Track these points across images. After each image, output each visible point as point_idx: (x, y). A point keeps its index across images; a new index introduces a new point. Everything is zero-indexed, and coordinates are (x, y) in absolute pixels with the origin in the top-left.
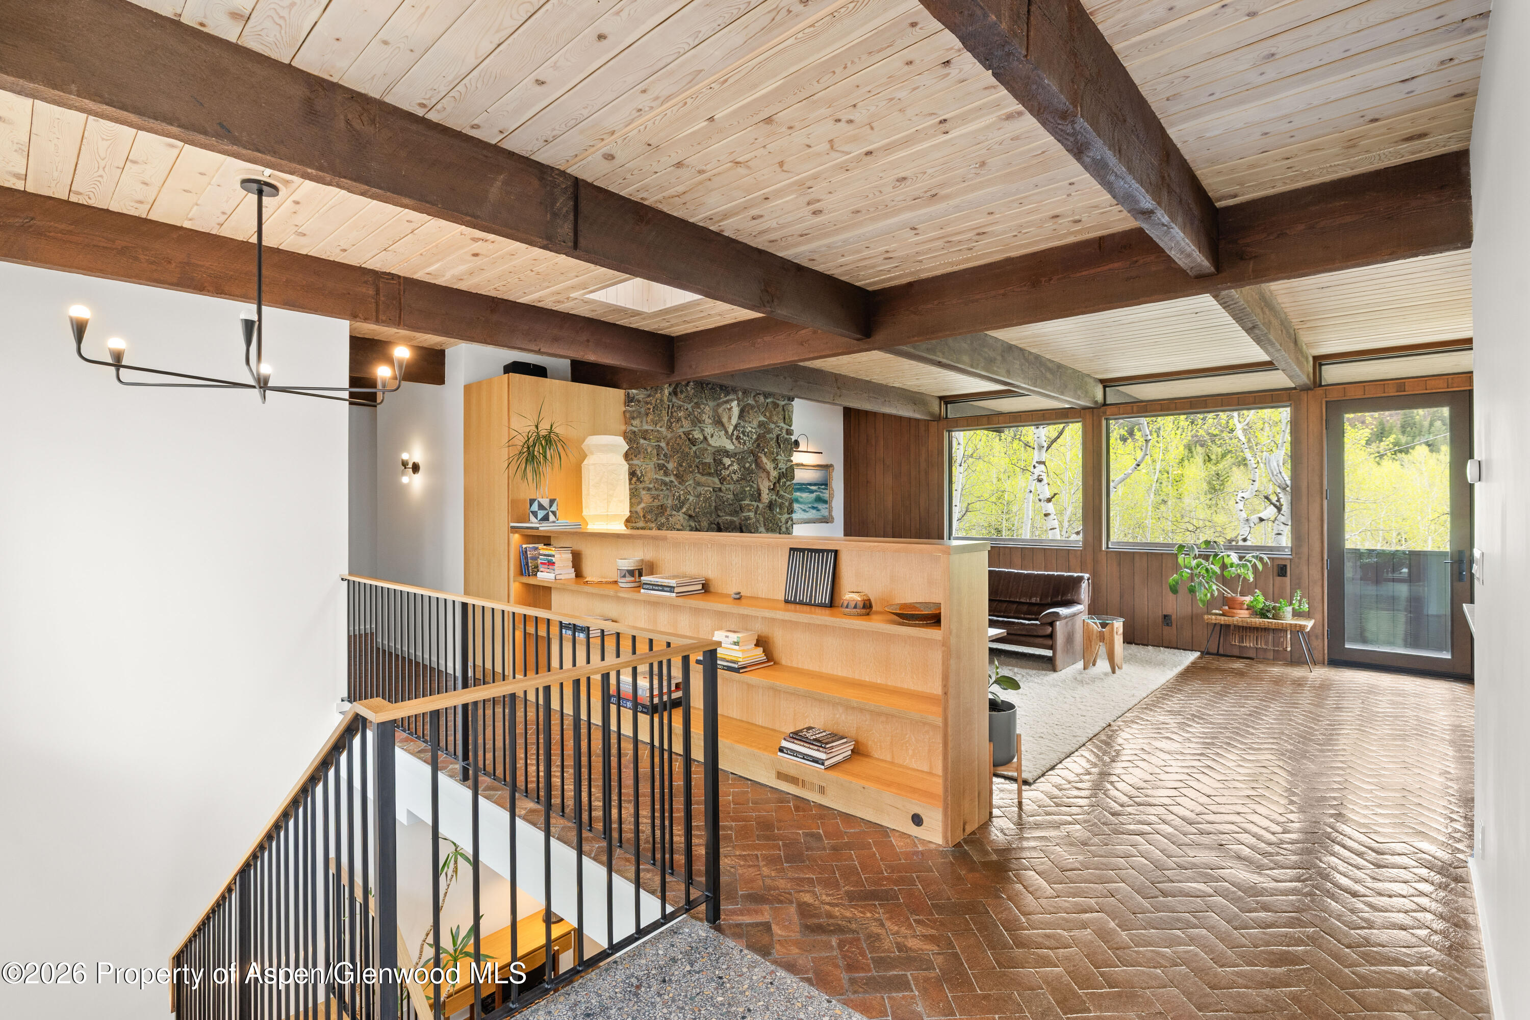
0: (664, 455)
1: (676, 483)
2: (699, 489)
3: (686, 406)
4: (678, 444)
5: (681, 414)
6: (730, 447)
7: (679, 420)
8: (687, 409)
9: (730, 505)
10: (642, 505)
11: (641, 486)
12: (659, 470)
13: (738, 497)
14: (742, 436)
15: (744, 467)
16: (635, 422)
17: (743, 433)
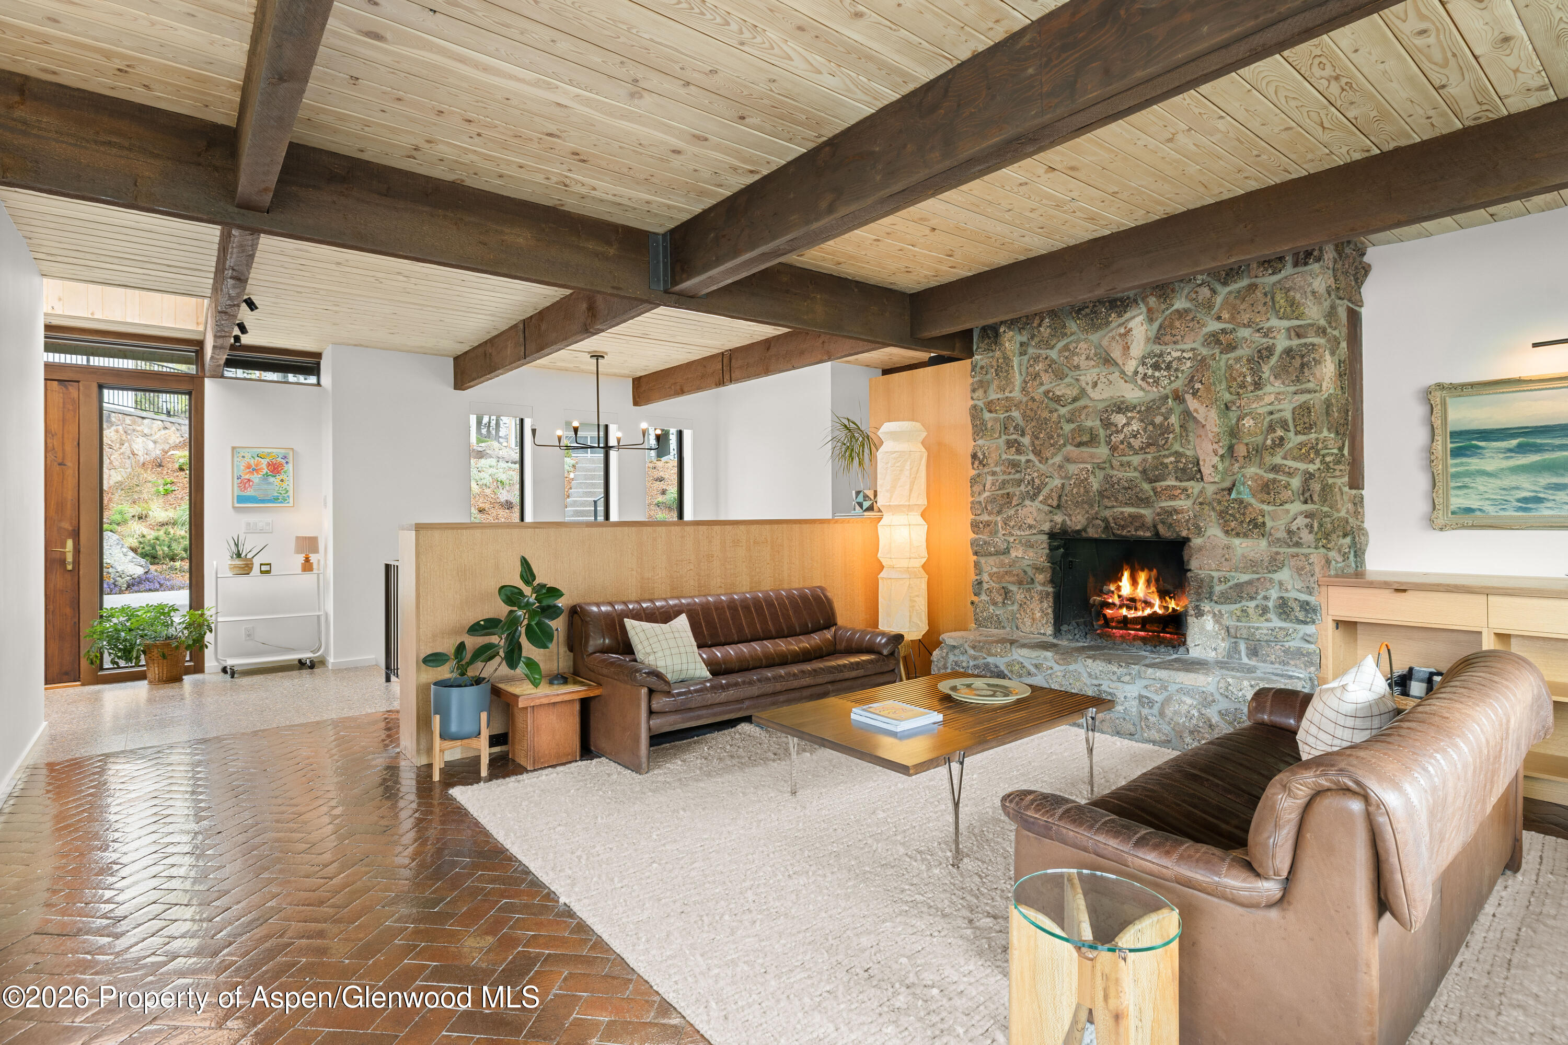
0: (1015, 428)
1: (1037, 463)
2: (1073, 469)
3: (1044, 352)
4: (1032, 409)
5: (1039, 367)
6: (1132, 394)
7: (1037, 376)
8: (1046, 358)
9: (1125, 488)
10: (987, 494)
11: (986, 470)
12: (1009, 448)
13: (1152, 475)
14: (1150, 372)
15: (1152, 423)
16: (975, 395)
17: (1156, 367)
